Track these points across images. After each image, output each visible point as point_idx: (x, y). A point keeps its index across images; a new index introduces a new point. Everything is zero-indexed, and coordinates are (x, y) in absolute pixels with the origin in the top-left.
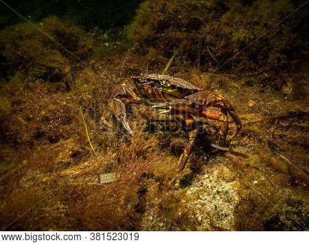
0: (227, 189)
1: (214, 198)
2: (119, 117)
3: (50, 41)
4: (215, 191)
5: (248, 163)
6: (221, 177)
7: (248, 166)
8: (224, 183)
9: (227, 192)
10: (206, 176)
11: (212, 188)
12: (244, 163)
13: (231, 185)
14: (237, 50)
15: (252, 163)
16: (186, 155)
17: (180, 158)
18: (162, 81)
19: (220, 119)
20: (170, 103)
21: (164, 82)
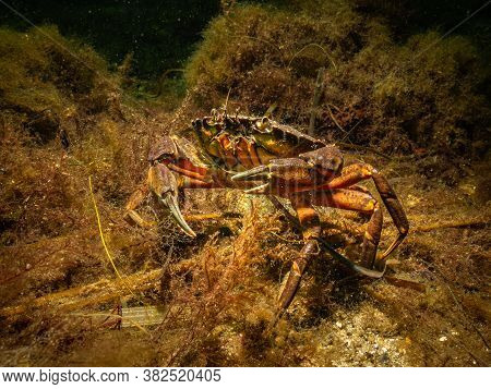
0: (385, 350)
3: (39, 68)
4: (361, 353)
8: (378, 339)
10: (339, 324)
12: (416, 302)
13: (393, 343)
14: (380, 113)
15: (432, 302)
16: (297, 274)
17: (285, 282)
18: (254, 122)
19: (366, 209)
20: (270, 166)
21: (259, 124)
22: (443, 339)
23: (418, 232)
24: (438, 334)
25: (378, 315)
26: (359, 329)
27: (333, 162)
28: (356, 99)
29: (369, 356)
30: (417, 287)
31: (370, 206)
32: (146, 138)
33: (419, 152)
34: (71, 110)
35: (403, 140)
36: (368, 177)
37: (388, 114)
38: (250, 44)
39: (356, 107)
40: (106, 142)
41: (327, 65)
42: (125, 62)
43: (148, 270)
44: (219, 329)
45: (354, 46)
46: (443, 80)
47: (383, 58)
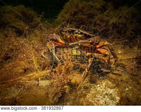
0: (111, 92)
1: (104, 97)
2: (51, 50)
5: (122, 79)
6: (107, 86)
7: (122, 80)
9: (111, 94)
10: (99, 85)
11: (103, 92)
16: (87, 71)
17: (83, 74)
18: (76, 30)
19: (106, 54)
20: (80, 42)
21: (77, 31)
22: (127, 89)
23: (121, 60)
24: (125, 88)
25: (109, 83)
26: (104, 87)
27: (97, 41)
28: (104, 24)
29: (106, 94)
30: (120, 75)
31: (107, 53)
32: (47, 35)
33: (122, 39)
34: (27, 27)
35: (118, 35)
36: (106, 45)
37: (113, 28)
38: (76, 10)
39: (105, 26)
40: (36, 36)
41: (97, 15)
42: (42, 14)
43: (46, 70)
44: (65, 87)
45: (104, 10)
46: (128, 19)
47: (112, 13)
